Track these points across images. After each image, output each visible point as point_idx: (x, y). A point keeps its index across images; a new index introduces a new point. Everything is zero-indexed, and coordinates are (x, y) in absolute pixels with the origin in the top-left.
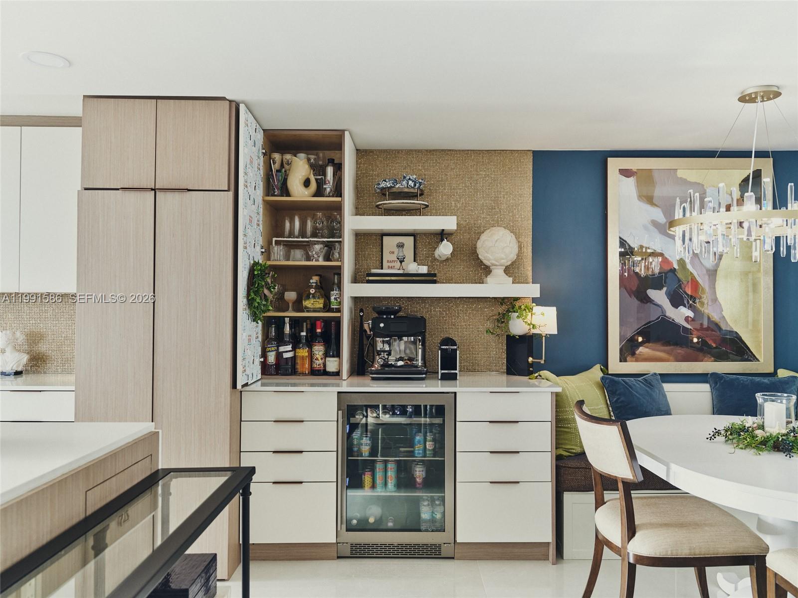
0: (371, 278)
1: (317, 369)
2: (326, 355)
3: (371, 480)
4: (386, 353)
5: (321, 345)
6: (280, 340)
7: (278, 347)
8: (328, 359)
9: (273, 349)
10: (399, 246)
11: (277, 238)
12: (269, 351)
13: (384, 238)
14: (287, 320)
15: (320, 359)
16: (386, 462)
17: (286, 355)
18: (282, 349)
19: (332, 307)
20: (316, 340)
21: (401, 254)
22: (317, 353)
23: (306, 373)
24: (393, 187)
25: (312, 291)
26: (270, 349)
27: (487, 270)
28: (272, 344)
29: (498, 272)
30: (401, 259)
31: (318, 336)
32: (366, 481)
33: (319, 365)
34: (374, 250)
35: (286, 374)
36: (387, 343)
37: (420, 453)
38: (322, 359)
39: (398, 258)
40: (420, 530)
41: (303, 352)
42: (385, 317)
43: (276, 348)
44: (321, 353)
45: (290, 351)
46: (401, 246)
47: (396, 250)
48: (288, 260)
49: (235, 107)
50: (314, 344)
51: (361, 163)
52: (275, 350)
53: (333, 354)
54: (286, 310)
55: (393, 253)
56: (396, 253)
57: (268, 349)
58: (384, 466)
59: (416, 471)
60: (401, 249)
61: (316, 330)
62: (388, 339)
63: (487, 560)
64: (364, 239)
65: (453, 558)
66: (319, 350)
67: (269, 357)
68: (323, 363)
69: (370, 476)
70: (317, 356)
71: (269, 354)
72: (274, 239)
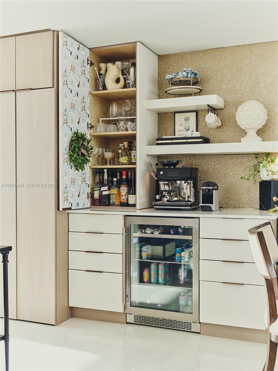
0: (159, 142)
1: (123, 202)
2: (129, 193)
3: (148, 275)
4: (166, 192)
5: (125, 187)
6: (101, 183)
7: (100, 188)
8: (129, 196)
9: (97, 189)
10: (186, 120)
11: (102, 118)
12: (95, 190)
13: (176, 114)
14: (106, 170)
15: (124, 196)
16: (158, 264)
17: (104, 193)
18: (102, 189)
19: (132, 161)
20: (122, 183)
21: (187, 126)
22: (122, 192)
23: (116, 205)
24: (174, 78)
25: (120, 151)
26: (95, 189)
27: (244, 133)
28: (97, 186)
29: (252, 134)
30: (187, 129)
31: (124, 181)
32: (145, 275)
33: (124, 199)
34: (170, 124)
35: (105, 205)
36: (167, 185)
37: (179, 259)
38: (125, 195)
39: (185, 128)
40: (179, 312)
41: (114, 191)
42: (167, 167)
43: (99, 188)
44: (125, 192)
45: (106, 190)
46: (187, 119)
47: (184, 123)
48: (106, 131)
49: (56, 34)
50: (122, 186)
51: (161, 64)
52: (98, 190)
53: (132, 192)
54: (106, 164)
55: (182, 125)
56: (184, 125)
57: (94, 189)
58: (157, 267)
59: (179, 272)
60: (187, 122)
61: (122, 177)
62: (167, 182)
63: (223, 337)
64: (163, 116)
65: (200, 333)
66: (124, 189)
67: (95, 194)
68: (127, 199)
69: (147, 273)
70: (123, 194)
71: (95, 192)
72: (101, 119)
